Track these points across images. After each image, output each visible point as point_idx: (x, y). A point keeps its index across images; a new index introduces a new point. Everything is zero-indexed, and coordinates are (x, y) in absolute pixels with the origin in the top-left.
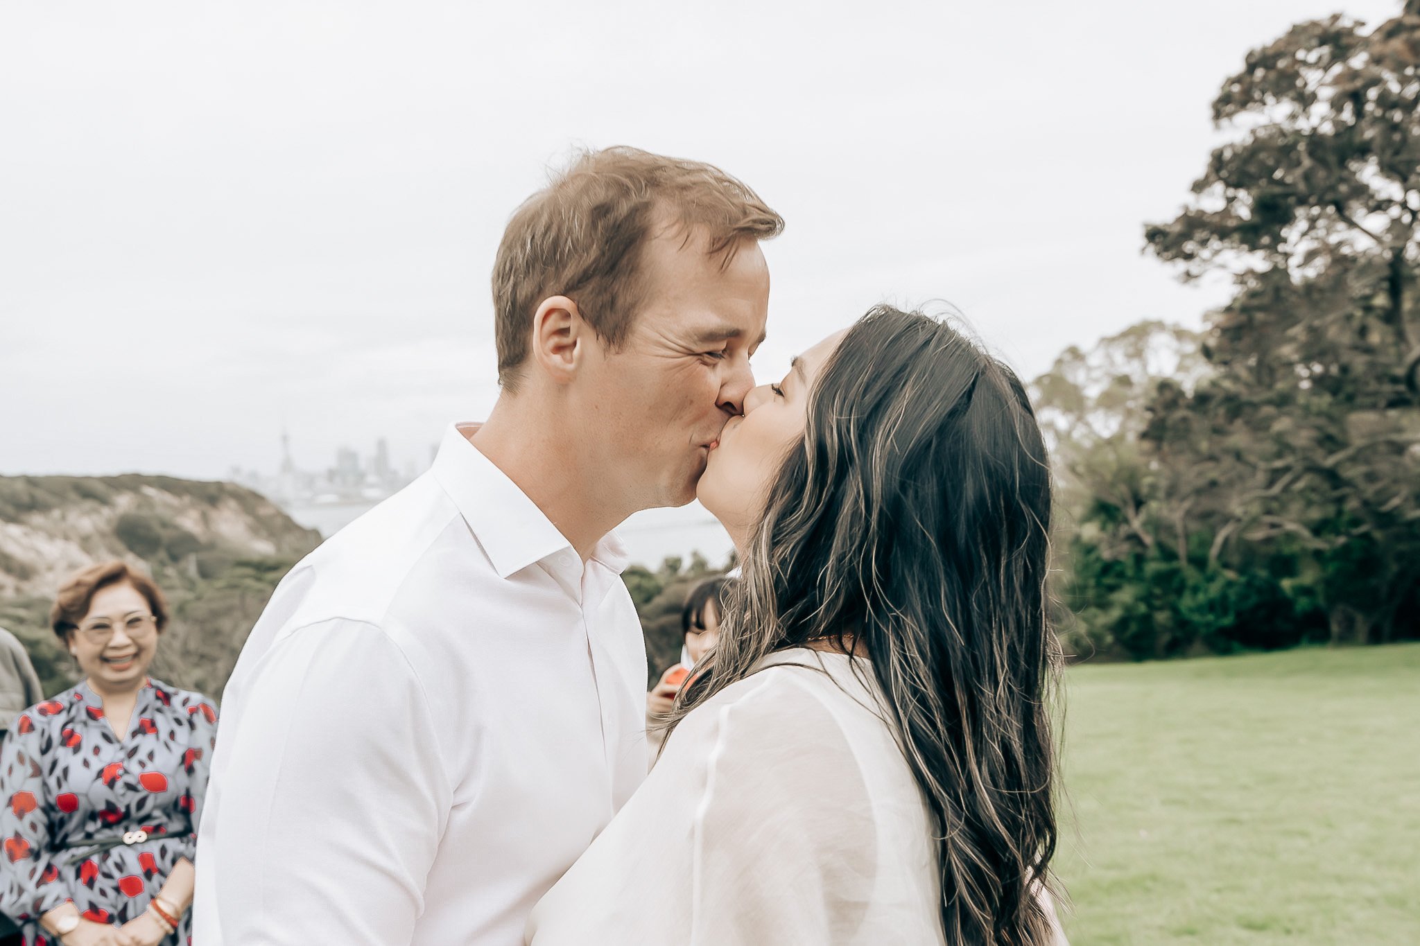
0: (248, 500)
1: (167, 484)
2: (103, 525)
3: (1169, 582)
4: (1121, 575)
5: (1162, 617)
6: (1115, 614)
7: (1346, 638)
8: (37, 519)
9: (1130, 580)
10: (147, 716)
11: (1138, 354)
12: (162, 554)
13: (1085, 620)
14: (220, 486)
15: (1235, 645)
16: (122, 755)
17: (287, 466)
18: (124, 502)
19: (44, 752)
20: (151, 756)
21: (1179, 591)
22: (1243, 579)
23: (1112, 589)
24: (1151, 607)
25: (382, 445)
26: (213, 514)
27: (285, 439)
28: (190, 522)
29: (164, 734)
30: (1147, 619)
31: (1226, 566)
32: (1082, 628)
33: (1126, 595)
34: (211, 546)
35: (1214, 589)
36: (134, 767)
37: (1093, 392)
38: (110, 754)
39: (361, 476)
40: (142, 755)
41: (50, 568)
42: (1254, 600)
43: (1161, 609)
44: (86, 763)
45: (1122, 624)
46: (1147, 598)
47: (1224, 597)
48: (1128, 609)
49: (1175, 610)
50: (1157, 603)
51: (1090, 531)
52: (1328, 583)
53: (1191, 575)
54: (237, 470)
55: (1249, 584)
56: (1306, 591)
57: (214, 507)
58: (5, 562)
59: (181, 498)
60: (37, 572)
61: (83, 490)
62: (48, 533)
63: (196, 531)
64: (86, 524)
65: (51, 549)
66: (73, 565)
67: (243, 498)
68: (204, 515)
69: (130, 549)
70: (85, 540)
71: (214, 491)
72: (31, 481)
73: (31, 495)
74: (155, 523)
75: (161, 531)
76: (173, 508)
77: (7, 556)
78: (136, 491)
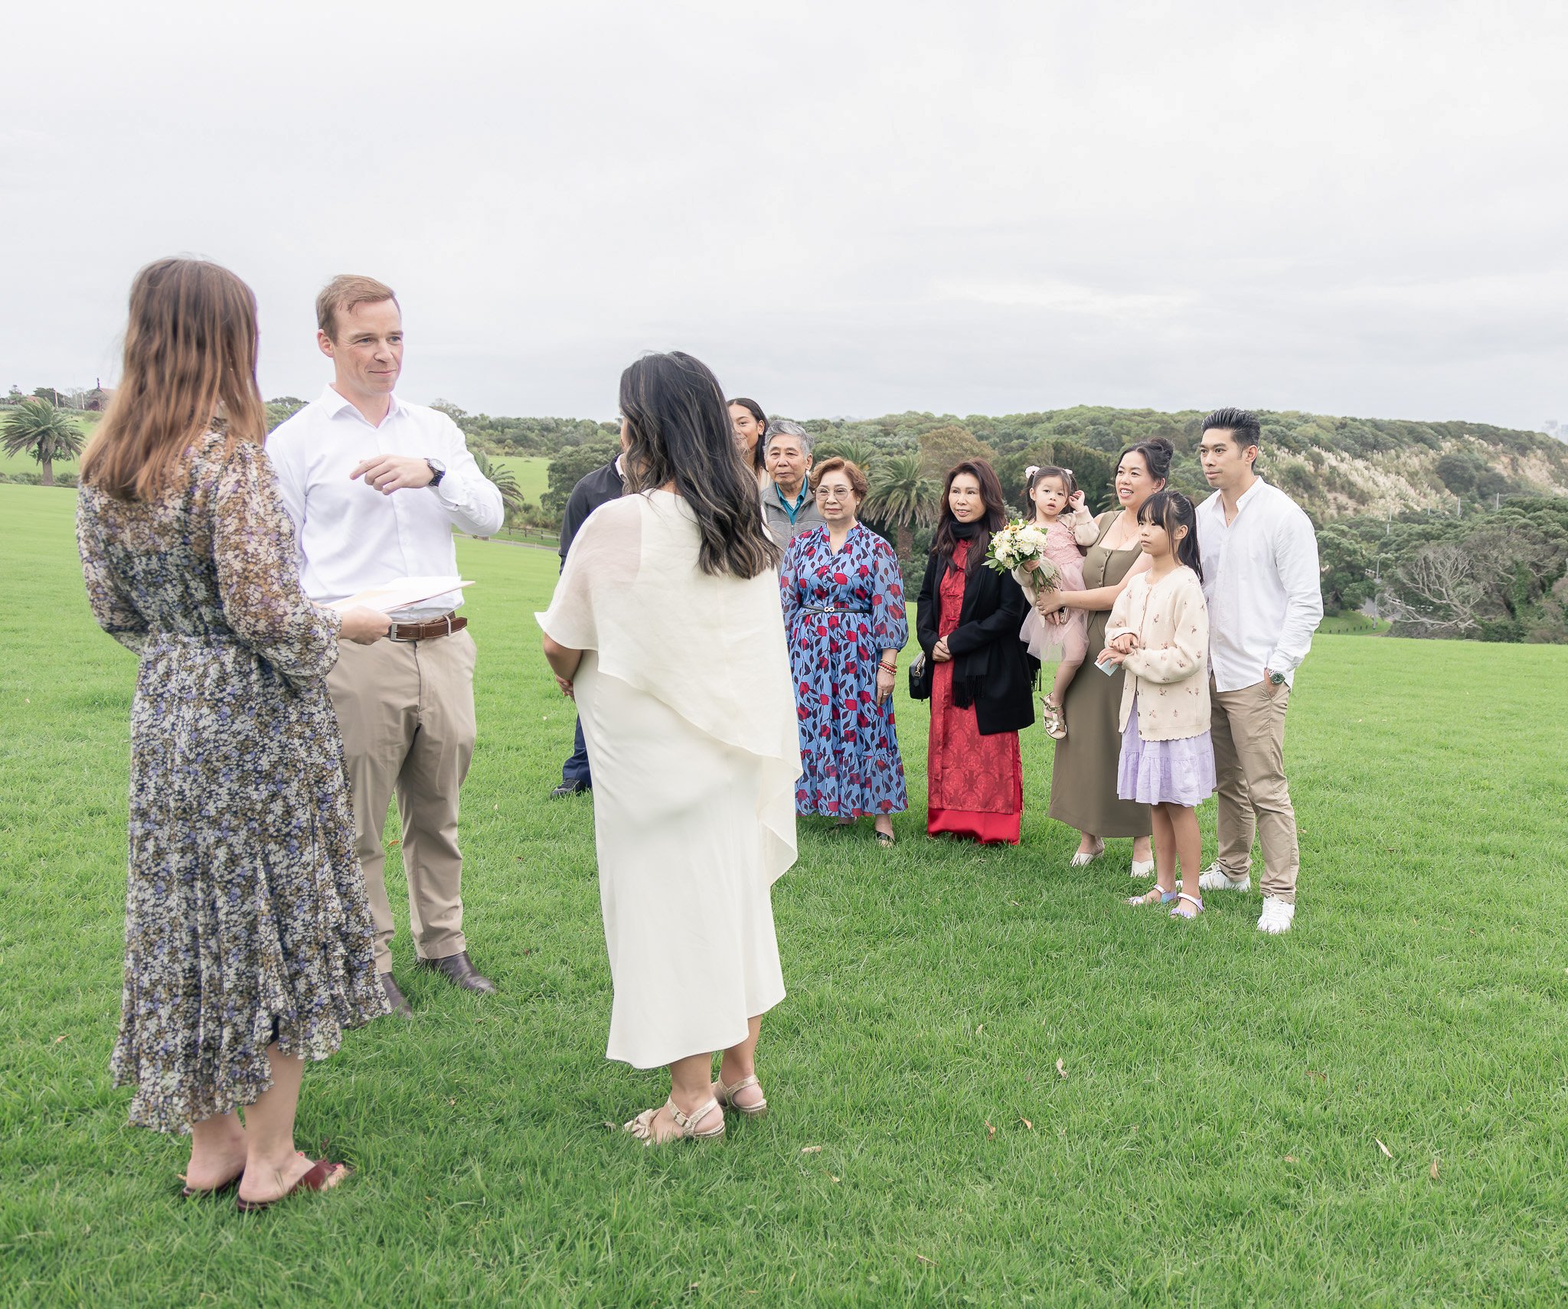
0: (1554, 450)
1: (1487, 433)
2: (1427, 463)
8: (1378, 456)
10: (850, 543)
12: (1473, 491)
14: (1530, 436)
16: (830, 562)
18: (1448, 446)
19: (796, 558)
20: (844, 565)
26: (1522, 460)
28: (1501, 467)
29: (854, 556)
34: (1516, 488)
36: (834, 570)
38: (826, 561)
40: (839, 564)
41: (1382, 497)
44: (813, 565)
54: (1553, 424)
57: (1523, 455)
58: (1349, 488)
59: (1495, 444)
60: (1372, 498)
61: (1417, 435)
62: (1384, 468)
63: (1505, 474)
64: (1415, 463)
65: (1385, 482)
66: (1401, 496)
67: (1550, 448)
68: (1513, 461)
69: (1447, 487)
70: (1413, 478)
71: (1524, 441)
72: (1376, 425)
73: (1375, 437)
74: (1470, 465)
75: (1475, 473)
76: (1488, 453)
77: (1351, 484)
78: (1459, 437)
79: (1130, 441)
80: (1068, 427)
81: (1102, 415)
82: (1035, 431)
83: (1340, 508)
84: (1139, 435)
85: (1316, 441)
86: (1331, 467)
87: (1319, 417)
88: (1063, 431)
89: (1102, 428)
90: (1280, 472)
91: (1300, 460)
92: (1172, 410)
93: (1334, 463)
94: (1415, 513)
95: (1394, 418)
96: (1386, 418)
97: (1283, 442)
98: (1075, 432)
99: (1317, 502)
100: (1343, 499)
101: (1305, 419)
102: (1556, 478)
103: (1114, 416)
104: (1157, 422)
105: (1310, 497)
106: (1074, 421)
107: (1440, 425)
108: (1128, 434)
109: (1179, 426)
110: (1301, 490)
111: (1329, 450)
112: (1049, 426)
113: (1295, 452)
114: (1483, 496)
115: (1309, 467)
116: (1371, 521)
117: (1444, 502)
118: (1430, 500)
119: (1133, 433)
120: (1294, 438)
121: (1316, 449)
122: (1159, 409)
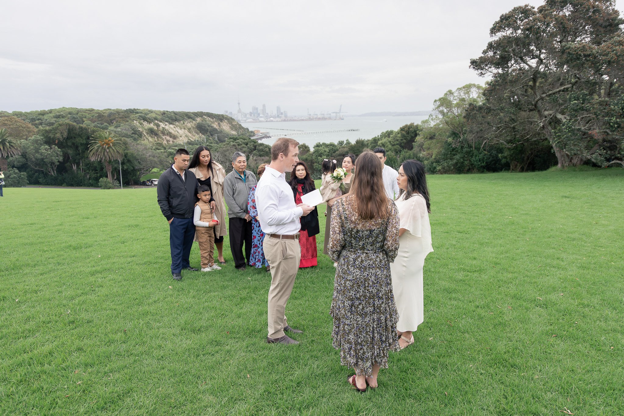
0: (230, 120)
1: (210, 115)
2: (193, 126)
3: (469, 154)
4: (457, 151)
5: (466, 162)
6: (455, 161)
7: (514, 170)
8: (177, 123)
9: (459, 153)
11: (468, 93)
12: (209, 133)
13: (446, 162)
14: (223, 116)
15: (485, 170)
17: (239, 111)
18: (199, 120)
21: (472, 156)
22: (489, 153)
23: (454, 155)
24: (464, 160)
25: (264, 106)
26: (221, 123)
27: (239, 104)
28: (215, 125)
30: (463, 163)
31: (485, 150)
32: (446, 164)
33: (458, 157)
34: (221, 132)
35: (481, 156)
37: (455, 102)
39: (259, 114)
41: (181, 137)
42: (491, 159)
43: (467, 160)
45: (456, 163)
46: (463, 158)
47: (484, 158)
48: (458, 160)
49: (470, 161)
50: (466, 159)
51: (450, 140)
52: (511, 156)
53: (475, 152)
54: (227, 112)
55: (490, 155)
56: (505, 157)
57: (221, 122)
58: (170, 134)
59: (213, 119)
60: (178, 137)
61: (188, 116)
62: (180, 127)
63: (217, 128)
64: (189, 125)
65: (181, 132)
66: (186, 136)
67: (229, 119)
68: (219, 124)
69: (200, 132)
70: (189, 129)
71: (221, 117)
72: (175, 113)
73: (176, 117)
74: (207, 125)
75: (208, 128)
76: (211, 121)
77: (170, 133)
78: (202, 117)
79: (87, 120)
80: (60, 115)
81: (73, 111)
82: (46, 117)
83: (168, 141)
84: (90, 118)
85: (156, 119)
86: (163, 128)
87: (156, 111)
88: (58, 117)
89: (74, 116)
90: (146, 130)
91: (152, 125)
92: (101, 108)
93: (164, 126)
94: (192, 141)
95: (180, 111)
96: (178, 111)
97: (145, 119)
98: (63, 117)
99: (160, 139)
100: (168, 138)
101: (151, 112)
102: (232, 129)
103: (78, 111)
104: (96, 113)
105: (157, 138)
106: (62, 113)
107: (195, 113)
108: (85, 117)
109: (105, 114)
110: (153, 136)
111: (161, 122)
112: (51, 115)
113: (150, 123)
114: (212, 135)
115: (155, 128)
116: (180, 145)
117: (200, 137)
118: (197, 137)
119: (87, 118)
120: (149, 118)
121: (156, 122)
122: (96, 108)
